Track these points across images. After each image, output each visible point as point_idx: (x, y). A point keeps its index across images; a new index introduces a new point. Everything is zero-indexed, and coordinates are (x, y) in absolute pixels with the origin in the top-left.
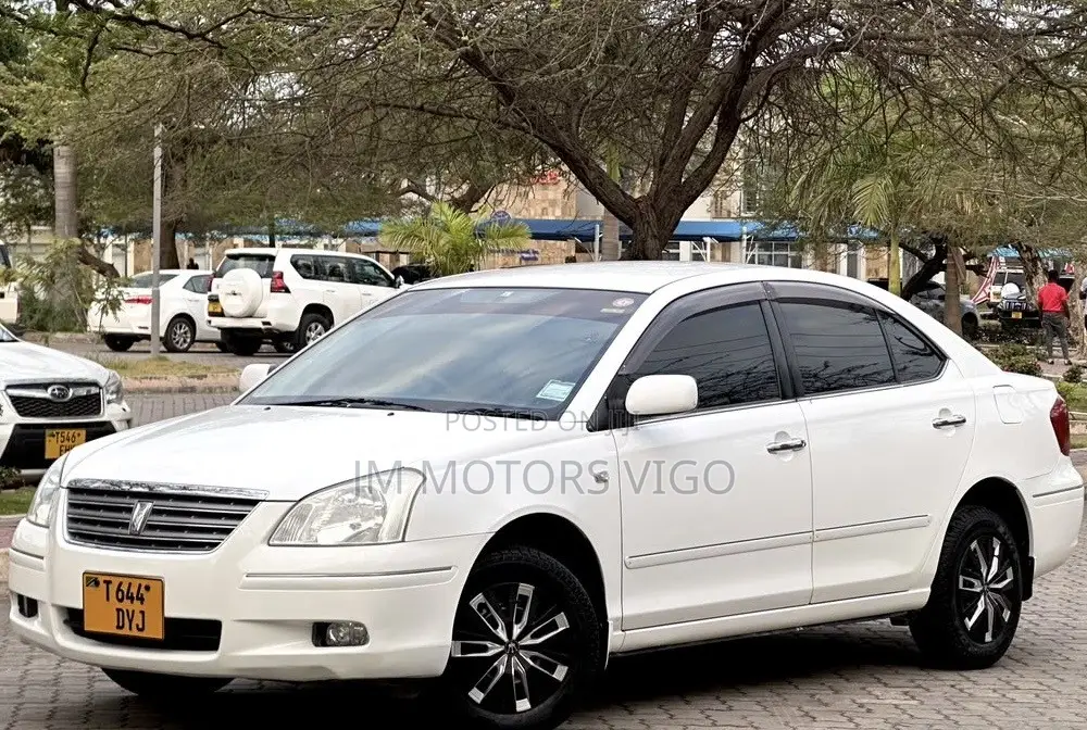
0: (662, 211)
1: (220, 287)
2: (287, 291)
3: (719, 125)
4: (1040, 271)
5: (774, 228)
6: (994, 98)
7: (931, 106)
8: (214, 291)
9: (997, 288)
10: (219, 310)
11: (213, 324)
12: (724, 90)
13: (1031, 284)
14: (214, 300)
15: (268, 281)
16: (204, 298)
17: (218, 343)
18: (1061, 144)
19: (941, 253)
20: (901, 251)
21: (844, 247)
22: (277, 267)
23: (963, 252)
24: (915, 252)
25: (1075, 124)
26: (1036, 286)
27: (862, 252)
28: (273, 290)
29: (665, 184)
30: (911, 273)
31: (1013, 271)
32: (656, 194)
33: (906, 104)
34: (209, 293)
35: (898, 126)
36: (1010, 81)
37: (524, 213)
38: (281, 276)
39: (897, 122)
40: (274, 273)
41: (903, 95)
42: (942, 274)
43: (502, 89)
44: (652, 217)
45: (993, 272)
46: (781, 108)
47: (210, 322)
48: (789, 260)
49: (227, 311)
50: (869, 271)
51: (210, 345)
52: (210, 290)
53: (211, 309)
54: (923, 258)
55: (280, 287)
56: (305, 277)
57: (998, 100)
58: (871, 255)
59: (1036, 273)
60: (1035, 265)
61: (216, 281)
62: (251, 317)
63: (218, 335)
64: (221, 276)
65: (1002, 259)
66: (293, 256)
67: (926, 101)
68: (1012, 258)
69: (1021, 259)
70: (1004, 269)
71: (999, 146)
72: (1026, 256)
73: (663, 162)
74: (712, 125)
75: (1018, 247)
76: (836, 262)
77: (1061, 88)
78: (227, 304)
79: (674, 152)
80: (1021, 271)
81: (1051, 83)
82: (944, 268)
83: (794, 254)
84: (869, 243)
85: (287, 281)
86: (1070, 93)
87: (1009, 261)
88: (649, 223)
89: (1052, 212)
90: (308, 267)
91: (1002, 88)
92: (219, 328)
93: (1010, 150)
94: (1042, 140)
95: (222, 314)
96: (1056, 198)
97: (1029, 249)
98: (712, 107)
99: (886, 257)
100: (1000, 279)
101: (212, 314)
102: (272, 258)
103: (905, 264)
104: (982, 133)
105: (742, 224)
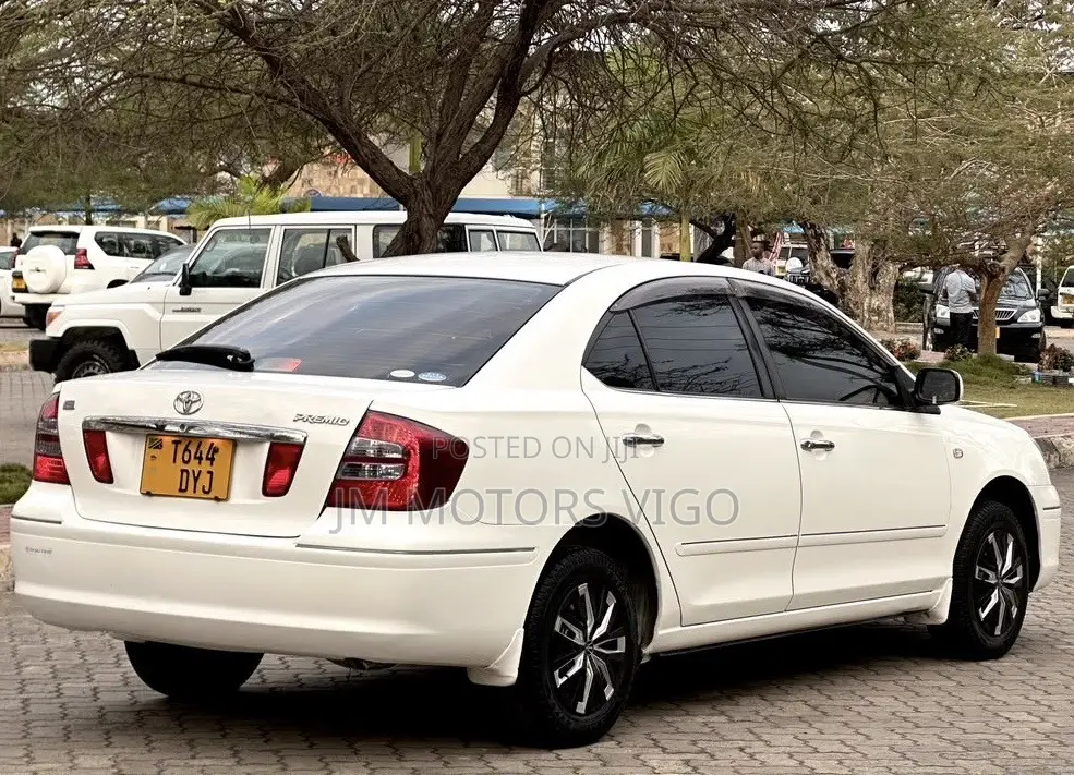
0: (439, 189)
1: (24, 263)
2: (91, 267)
3: (498, 98)
4: (823, 248)
5: (570, 206)
6: (784, 73)
7: (721, 81)
8: (18, 268)
9: (781, 263)
10: (23, 286)
11: (16, 300)
12: (503, 62)
13: (815, 260)
14: (18, 276)
15: (72, 258)
16: (9, 274)
17: (26, 319)
18: (852, 120)
19: (730, 230)
20: (692, 228)
21: (638, 223)
22: (81, 244)
23: (750, 228)
24: (705, 229)
25: (866, 100)
26: (819, 261)
27: (656, 228)
28: (77, 266)
29: (441, 161)
30: (702, 248)
31: (797, 246)
32: (432, 171)
33: (694, 78)
34: (13, 270)
35: (686, 102)
36: (800, 56)
37: (334, 191)
38: (85, 253)
39: (686, 97)
40: (78, 250)
41: (691, 70)
42: (730, 250)
43: (268, 59)
44: (427, 195)
45: (778, 247)
46: (566, 83)
47: (14, 298)
48: (587, 235)
49: (31, 287)
50: (662, 246)
51: (17, 320)
52: (14, 267)
53: (15, 286)
54: (713, 234)
55: (83, 264)
56: (108, 253)
57: (788, 74)
58: (664, 231)
59: (819, 249)
60: (819, 242)
61: (20, 258)
62: (54, 293)
63: (22, 311)
64: (25, 253)
65: (787, 235)
66: (97, 233)
67: (716, 76)
68: (795, 234)
69: (805, 235)
70: (788, 245)
71: (790, 122)
72: (810, 232)
73: (439, 136)
74: (492, 98)
75: (803, 225)
76: (632, 238)
77: (851, 63)
78: (31, 280)
79: (451, 127)
80: (805, 247)
81: (841, 57)
82: (732, 244)
83: (590, 229)
84: (662, 220)
85: (91, 258)
86: (860, 67)
87: (793, 237)
88: (424, 202)
89: (836, 190)
90: (113, 243)
91: (792, 62)
92: (23, 304)
93: (801, 125)
94: (832, 115)
95: (25, 290)
96: (840, 177)
97: (813, 226)
98: (491, 80)
99: (678, 234)
100: (784, 254)
101: (15, 290)
102: (76, 236)
103: (696, 241)
104: (772, 108)
105: (540, 202)
